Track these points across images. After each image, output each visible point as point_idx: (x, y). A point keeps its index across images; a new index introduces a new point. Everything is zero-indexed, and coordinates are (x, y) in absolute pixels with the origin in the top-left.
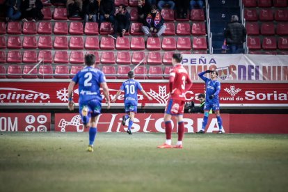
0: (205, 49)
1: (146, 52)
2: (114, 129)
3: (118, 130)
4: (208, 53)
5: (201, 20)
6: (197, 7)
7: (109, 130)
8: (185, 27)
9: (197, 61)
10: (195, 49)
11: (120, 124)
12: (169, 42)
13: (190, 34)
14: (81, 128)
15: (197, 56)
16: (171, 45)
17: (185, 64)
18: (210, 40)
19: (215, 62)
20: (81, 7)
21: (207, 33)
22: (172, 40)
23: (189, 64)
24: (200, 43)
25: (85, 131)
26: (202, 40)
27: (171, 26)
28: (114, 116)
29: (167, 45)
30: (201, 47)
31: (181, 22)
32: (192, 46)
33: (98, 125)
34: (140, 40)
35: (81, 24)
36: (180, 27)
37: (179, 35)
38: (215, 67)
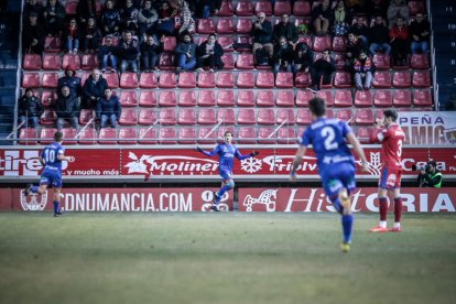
0: (429, 106)
1: (354, 110)
2: (314, 208)
3: (318, 210)
4: (434, 110)
5: (425, 68)
6: (419, 51)
7: (308, 209)
8: (404, 77)
9: (420, 121)
10: (416, 106)
11: (321, 201)
12: (383, 96)
13: (411, 86)
14: (271, 206)
15: (419, 114)
16: (386, 100)
17: (404, 125)
18: (436, 93)
19: (442, 122)
20: (271, 53)
21: (432, 84)
22: (387, 94)
23: (409, 124)
24: (423, 97)
25: (277, 210)
26: (426, 93)
27: (386, 76)
28: (314, 191)
29: (381, 100)
30: (424, 102)
31: (398, 70)
32: (412, 101)
33: (294, 202)
34: (346, 94)
35: (272, 74)
36: (397, 77)
37: (396, 87)
38: (443, 128)
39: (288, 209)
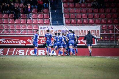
0: (49, 24)
1: (26, 25)
2: (14, 54)
3: (16, 55)
4: (50, 25)
5: (47, 13)
6: (46, 8)
8: (41, 15)
9: (46, 28)
10: (45, 24)
11: (17, 52)
12: (35, 21)
13: (43, 18)
14: (2, 54)
15: (46, 26)
17: (41, 29)
18: (51, 20)
19: (53, 29)
20: (2, 8)
21: (50, 18)
23: (43, 29)
24: (47, 21)
25: (3, 55)
27: (36, 15)
28: (15, 49)
29: (34, 22)
30: (47, 23)
31: (40, 13)
32: (44, 22)
33: (8, 52)
34: (24, 20)
35: (2, 14)
36: (39, 15)
37: (39, 18)
38: (53, 31)
39: (7, 55)
